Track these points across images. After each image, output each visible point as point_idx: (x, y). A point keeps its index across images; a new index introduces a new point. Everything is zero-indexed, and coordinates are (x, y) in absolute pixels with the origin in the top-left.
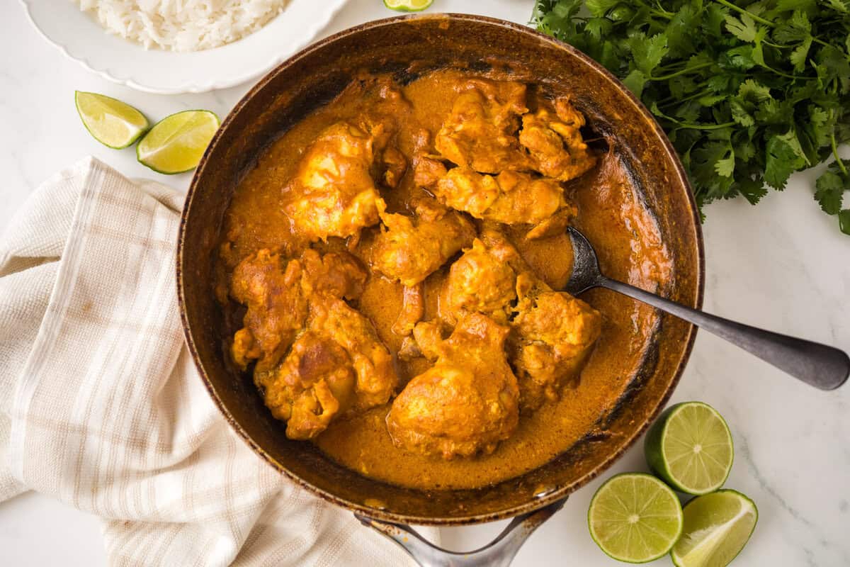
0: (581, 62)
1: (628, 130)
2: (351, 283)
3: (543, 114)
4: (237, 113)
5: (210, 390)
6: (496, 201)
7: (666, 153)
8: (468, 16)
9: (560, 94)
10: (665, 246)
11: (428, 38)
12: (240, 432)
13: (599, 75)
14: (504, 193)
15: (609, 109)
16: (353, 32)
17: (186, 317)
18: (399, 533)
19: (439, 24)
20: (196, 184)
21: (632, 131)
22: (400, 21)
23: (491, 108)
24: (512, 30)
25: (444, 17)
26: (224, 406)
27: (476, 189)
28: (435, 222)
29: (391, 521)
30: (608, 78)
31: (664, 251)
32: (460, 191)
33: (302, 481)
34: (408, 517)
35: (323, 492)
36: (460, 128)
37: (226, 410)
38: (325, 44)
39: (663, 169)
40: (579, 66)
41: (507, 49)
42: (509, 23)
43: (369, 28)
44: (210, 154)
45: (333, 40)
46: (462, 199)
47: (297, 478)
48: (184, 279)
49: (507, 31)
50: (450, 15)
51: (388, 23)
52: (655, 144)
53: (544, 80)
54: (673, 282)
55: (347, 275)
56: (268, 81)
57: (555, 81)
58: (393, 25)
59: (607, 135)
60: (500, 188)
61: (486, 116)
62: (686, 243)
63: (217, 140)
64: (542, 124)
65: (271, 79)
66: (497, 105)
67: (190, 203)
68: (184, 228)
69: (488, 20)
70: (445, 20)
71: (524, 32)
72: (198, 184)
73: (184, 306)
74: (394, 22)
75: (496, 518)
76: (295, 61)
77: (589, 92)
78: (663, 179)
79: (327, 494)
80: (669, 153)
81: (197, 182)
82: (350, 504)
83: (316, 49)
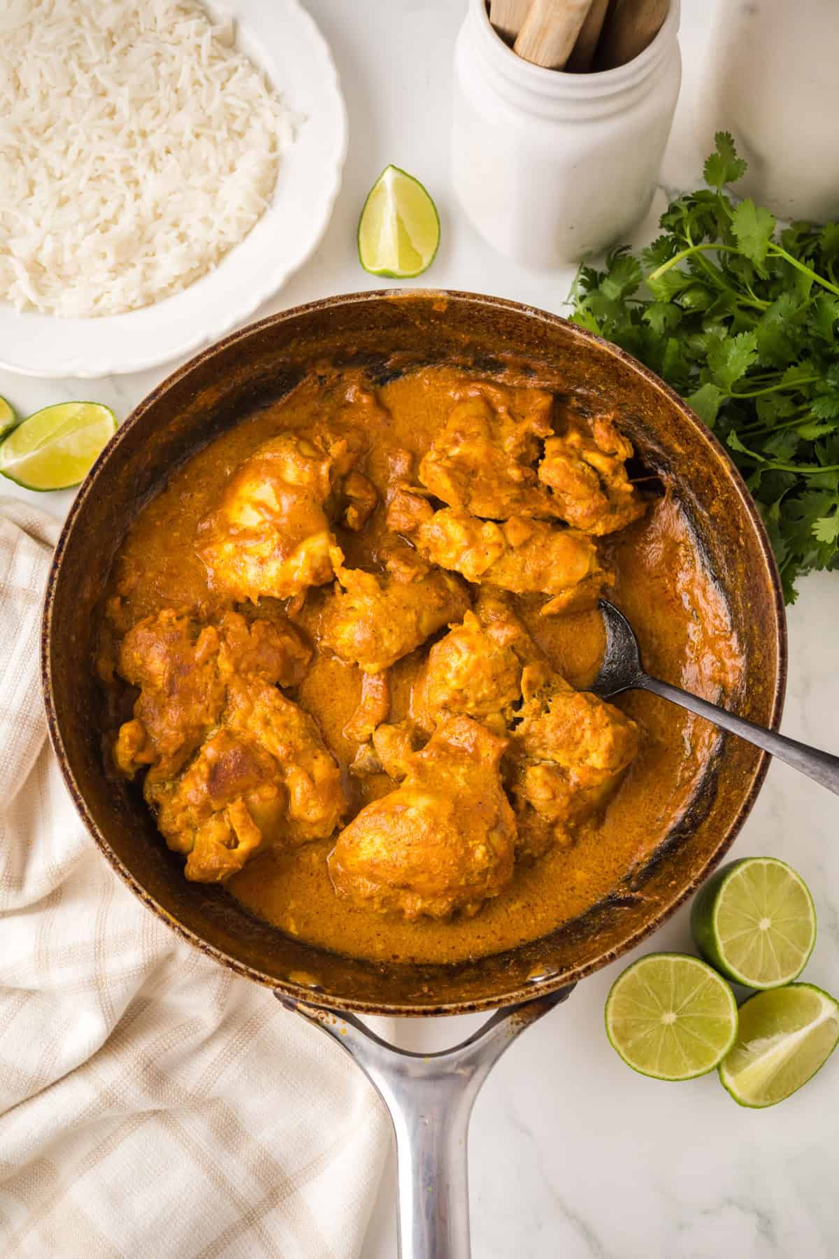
0: (630, 370)
1: (692, 469)
2: (289, 663)
3: (574, 438)
4: (141, 415)
5: (80, 807)
6: (500, 559)
7: (743, 507)
8: (474, 296)
9: (600, 411)
10: (735, 635)
11: (417, 323)
12: (119, 868)
13: (654, 389)
14: (512, 548)
15: (668, 438)
16: (311, 310)
17: (52, 703)
18: (334, 1022)
19: (432, 304)
20: (77, 513)
21: (697, 470)
22: (378, 298)
23: (501, 425)
24: (535, 319)
25: (441, 295)
26: (98, 831)
27: (473, 541)
28: (412, 585)
29: (324, 1005)
30: (667, 396)
31: (734, 642)
32: (450, 543)
33: (202, 942)
34: (348, 1001)
35: (231, 960)
36: (455, 452)
37: (101, 837)
38: (269, 324)
39: (738, 528)
40: (627, 375)
41: (529, 344)
42: (532, 309)
43: (334, 305)
44: (98, 472)
45: (281, 320)
46: (452, 555)
47: (196, 938)
48: (52, 648)
49: (528, 319)
50: (449, 292)
51: (361, 300)
52: (727, 492)
53: (579, 391)
54: (743, 687)
55: (283, 652)
56: (187, 373)
57: (594, 392)
58: (368, 302)
59: (664, 474)
60: (506, 542)
61: (493, 437)
62: (764, 635)
63: (110, 453)
64: (572, 452)
65: (190, 370)
66: (509, 421)
67: (67, 540)
68: (56, 575)
69: (502, 304)
70: (442, 300)
71: (553, 322)
72: (80, 514)
73: (50, 687)
74: (370, 299)
75: (472, 1009)
76: (227, 346)
77: (641, 411)
78: (737, 542)
79: (237, 963)
80: (746, 507)
81: (78, 511)
82: (268, 978)
83: (256, 330)
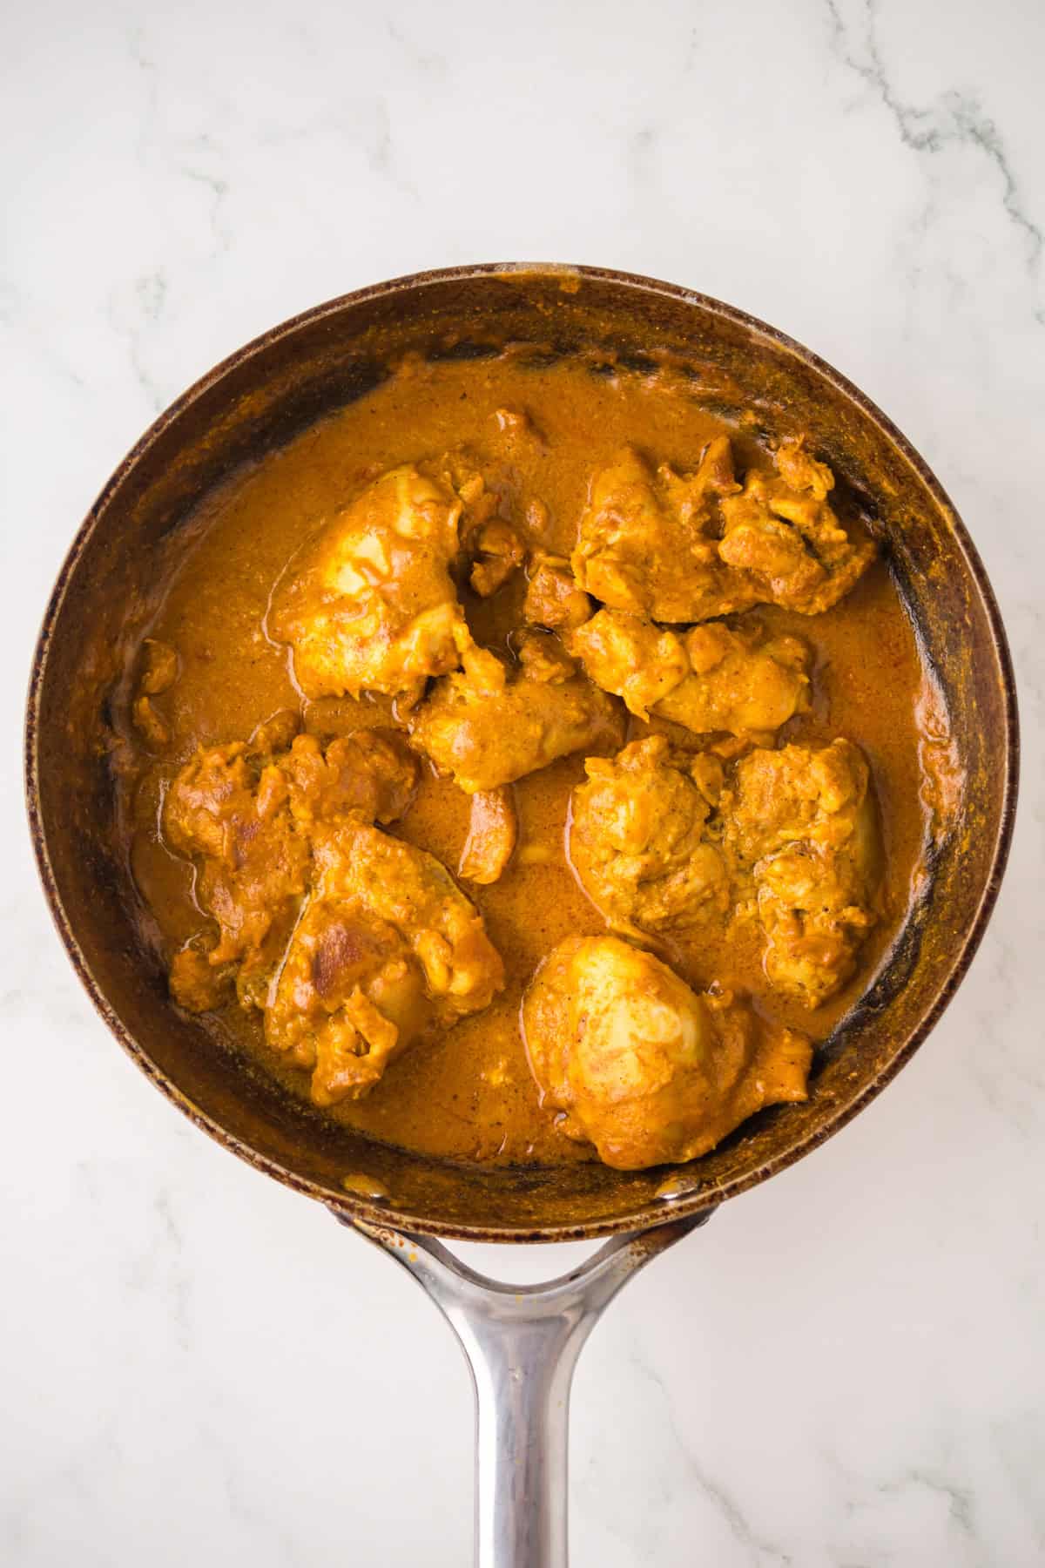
0: (825, 382)
1: (906, 517)
4: (160, 433)
5: (74, 958)
6: (677, 687)
7: (970, 574)
8: (615, 274)
9: (786, 432)
10: (954, 743)
11: (540, 306)
12: (125, 1040)
13: (858, 410)
15: (874, 473)
16: (393, 290)
17: (40, 818)
18: (401, 1244)
19: (559, 284)
21: (913, 519)
22: (484, 274)
23: (668, 488)
24: (698, 308)
25: (570, 273)
26: (97, 989)
28: (547, 686)
29: (388, 1223)
30: (874, 420)
31: (953, 753)
32: (612, 660)
34: (419, 1221)
35: (268, 1162)
36: (614, 538)
37: (102, 997)
38: (336, 309)
39: (963, 601)
40: (822, 387)
41: (690, 338)
42: (694, 294)
43: (424, 283)
44: (103, 509)
45: (352, 303)
46: (615, 672)
47: (223, 1132)
48: (40, 745)
49: (689, 308)
50: (582, 269)
51: (461, 277)
52: (953, 553)
53: (758, 402)
54: (961, 815)
55: (376, 777)
56: (224, 375)
57: (778, 406)
58: (472, 280)
59: (867, 520)
60: (690, 664)
61: (662, 507)
62: (991, 749)
63: (120, 483)
64: (756, 510)
65: (228, 370)
66: (677, 480)
67: (60, 601)
68: (47, 647)
69: (653, 286)
70: (572, 279)
71: (722, 314)
73: (37, 797)
74: (473, 276)
75: (579, 1235)
76: (277, 338)
77: (840, 434)
78: (962, 620)
79: (275, 1166)
80: (974, 575)
81: (76, 561)
82: (315, 1186)
83: (319, 317)
